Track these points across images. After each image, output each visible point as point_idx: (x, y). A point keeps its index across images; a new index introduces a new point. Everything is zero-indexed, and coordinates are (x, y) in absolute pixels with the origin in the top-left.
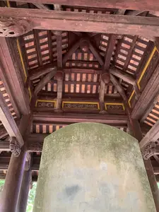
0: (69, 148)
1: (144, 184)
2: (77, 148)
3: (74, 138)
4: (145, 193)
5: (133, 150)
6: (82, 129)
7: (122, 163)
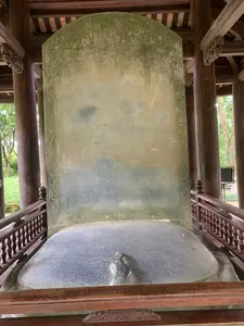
0: (80, 59)
1: (179, 100)
2: (91, 56)
3: (85, 42)
4: (177, 110)
5: (171, 54)
6: (97, 26)
7: (153, 75)
